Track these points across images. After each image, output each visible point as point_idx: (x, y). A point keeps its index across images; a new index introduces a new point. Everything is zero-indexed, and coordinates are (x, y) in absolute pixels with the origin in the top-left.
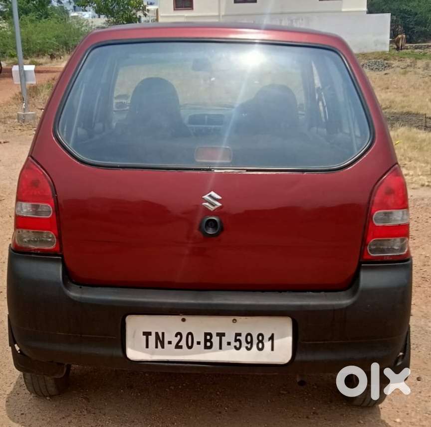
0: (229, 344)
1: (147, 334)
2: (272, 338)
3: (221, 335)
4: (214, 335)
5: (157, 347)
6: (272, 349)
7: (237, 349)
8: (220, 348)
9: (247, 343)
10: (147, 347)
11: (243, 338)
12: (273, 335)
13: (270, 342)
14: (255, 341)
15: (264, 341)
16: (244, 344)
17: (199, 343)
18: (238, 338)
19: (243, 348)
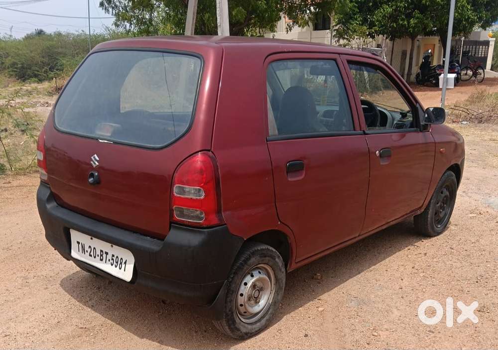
0: (109, 260)
1: (78, 243)
3: (107, 253)
4: (104, 253)
5: (82, 252)
6: (125, 270)
7: (112, 265)
8: (106, 262)
10: (79, 251)
11: (114, 258)
12: (126, 261)
13: (125, 265)
14: (119, 263)
15: (122, 264)
16: (115, 263)
17: (98, 256)
19: (114, 265)
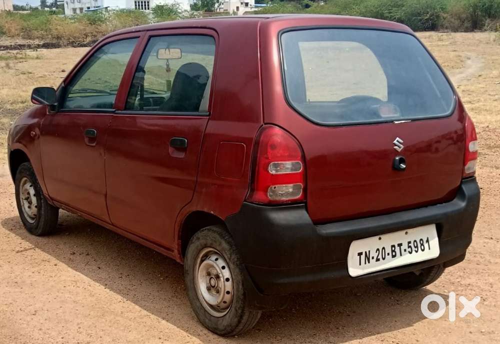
0: (405, 250)
1: (360, 254)
2: (427, 241)
3: (400, 245)
4: (396, 246)
5: (365, 263)
6: (429, 249)
7: (410, 253)
8: (401, 255)
9: (415, 247)
10: (360, 264)
11: (412, 245)
12: (428, 238)
13: (427, 243)
14: (419, 245)
15: (424, 244)
16: (414, 249)
17: (388, 254)
18: (410, 245)
19: (414, 252)
